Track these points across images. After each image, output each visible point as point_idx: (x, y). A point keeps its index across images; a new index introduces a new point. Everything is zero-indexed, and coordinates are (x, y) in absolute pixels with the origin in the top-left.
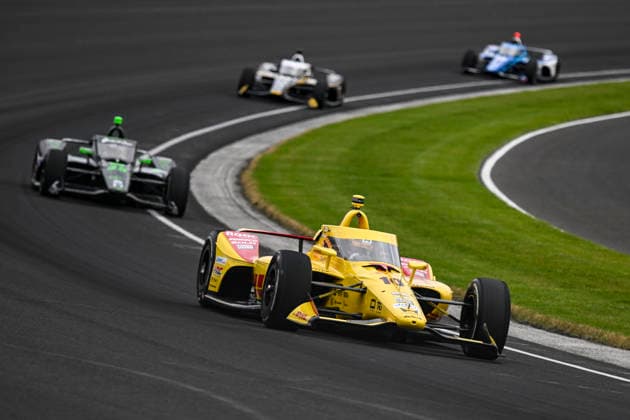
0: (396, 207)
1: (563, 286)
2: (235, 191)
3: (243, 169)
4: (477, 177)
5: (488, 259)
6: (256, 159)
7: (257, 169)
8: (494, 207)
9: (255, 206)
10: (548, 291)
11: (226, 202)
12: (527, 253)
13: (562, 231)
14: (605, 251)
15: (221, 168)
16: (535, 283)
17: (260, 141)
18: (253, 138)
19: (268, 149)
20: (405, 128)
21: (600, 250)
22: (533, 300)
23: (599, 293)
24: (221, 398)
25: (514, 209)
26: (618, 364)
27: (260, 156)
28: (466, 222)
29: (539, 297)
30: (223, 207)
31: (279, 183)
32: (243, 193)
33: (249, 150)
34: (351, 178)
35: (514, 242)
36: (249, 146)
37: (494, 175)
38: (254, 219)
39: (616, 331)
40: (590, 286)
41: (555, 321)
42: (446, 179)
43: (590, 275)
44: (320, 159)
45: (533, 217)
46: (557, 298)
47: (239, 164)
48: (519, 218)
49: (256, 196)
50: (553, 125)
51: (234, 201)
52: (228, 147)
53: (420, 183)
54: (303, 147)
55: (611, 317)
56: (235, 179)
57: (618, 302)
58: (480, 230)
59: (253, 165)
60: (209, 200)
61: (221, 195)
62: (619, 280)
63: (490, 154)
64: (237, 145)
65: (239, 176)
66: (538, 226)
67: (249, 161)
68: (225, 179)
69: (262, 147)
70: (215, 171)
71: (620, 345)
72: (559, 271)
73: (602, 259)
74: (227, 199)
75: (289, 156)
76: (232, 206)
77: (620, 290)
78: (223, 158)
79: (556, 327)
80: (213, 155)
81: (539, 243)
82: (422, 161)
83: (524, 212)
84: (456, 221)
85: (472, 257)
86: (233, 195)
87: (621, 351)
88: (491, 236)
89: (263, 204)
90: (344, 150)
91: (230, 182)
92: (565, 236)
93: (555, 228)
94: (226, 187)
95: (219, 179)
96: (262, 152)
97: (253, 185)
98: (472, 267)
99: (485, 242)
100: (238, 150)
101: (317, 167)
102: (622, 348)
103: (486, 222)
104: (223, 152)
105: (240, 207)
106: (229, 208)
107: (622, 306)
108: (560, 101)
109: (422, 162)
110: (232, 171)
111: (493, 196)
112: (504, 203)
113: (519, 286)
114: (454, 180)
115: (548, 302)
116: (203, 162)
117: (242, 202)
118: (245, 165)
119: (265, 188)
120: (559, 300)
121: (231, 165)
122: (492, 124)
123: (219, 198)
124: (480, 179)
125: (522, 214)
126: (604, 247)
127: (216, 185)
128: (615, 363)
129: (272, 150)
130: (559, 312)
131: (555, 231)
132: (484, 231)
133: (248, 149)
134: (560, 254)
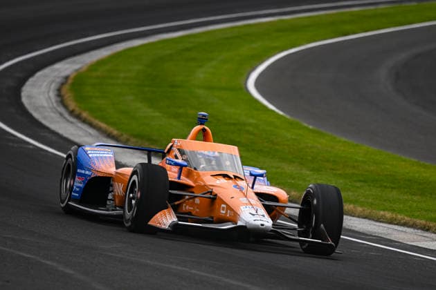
0: (181, 111)
1: (311, 171)
2: (56, 102)
3: (63, 84)
4: (244, 87)
5: (253, 150)
6: (72, 76)
7: (73, 84)
8: (258, 110)
9: (72, 113)
10: (301, 173)
11: (49, 110)
12: (284, 145)
13: (311, 127)
14: (345, 142)
15: (45, 84)
16: (290, 168)
17: (74, 62)
18: (69, 60)
19: (80, 68)
20: (188, 50)
21: (340, 141)
22: (289, 181)
23: (340, 174)
24: (48, 262)
25: (273, 111)
26: (356, 229)
27: (75, 74)
28: (236, 122)
29: (294, 179)
30: (46, 114)
31: (90, 94)
32: (63, 103)
33: (66, 69)
34: (147, 89)
35: (274, 137)
36: (67, 66)
37: (258, 84)
38: (72, 123)
39: (354, 204)
40: (333, 169)
42: (220, 89)
43: (334, 161)
44: (122, 75)
45: (288, 117)
46: (308, 179)
47: (59, 80)
48: (277, 118)
49: (72, 105)
51: (57, 110)
52: (51, 67)
53: (201, 92)
55: (351, 194)
56: (56, 92)
57: (355, 181)
58: (247, 128)
59: (70, 81)
60: (37, 109)
61: (46, 105)
62: (356, 164)
63: (254, 69)
64: (57, 66)
65: (59, 90)
66: (291, 124)
67: (67, 78)
68: (49, 92)
69: (77, 67)
70: (41, 86)
71: (357, 214)
72: (310, 158)
73: (342, 148)
74: (50, 108)
75: (98, 74)
76: (54, 113)
77: (356, 172)
78: (45, 76)
80: (39, 74)
81: (293, 137)
82: (201, 75)
83: (281, 113)
84: (228, 121)
86: (55, 105)
87: (358, 219)
88: (256, 132)
89: (78, 111)
90: (141, 67)
91: (52, 94)
92: (310, 130)
93: (306, 125)
94: (49, 98)
95: (44, 92)
96: (77, 70)
97: (69, 97)
99: (251, 137)
100: (57, 70)
101: (120, 81)
102: (359, 217)
103: (252, 121)
104: (46, 71)
105: (61, 114)
106: (52, 115)
107: (358, 184)
108: (307, 26)
110: (54, 86)
111: (256, 101)
113: (279, 170)
114: (226, 89)
115: (300, 183)
116: (31, 80)
117: (62, 109)
118: (64, 80)
119: (80, 98)
121: (53, 81)
122: (255, 45)
123: (44, 107)
124: (246, 88)
125: (278, 114)
126: (343, 139)
127: (41, 97)
128: (353, 228)
129: (85, 68)
131: (305, 127)
132: (251, 129)
133: (66, 68)
134: (310, 145)
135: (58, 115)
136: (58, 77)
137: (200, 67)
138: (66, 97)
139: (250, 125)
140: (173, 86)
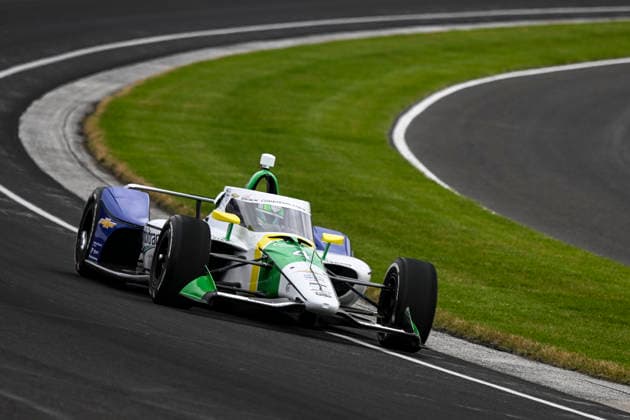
1: (489, 285)
2: (76, 142)
3: (87, 115)
4: (387, 138)
6: (106, 101)
7: (105, 116)
8: (409, 179)
9: (100, 163)
10: (474, 290)
11: (63, 156)
12: (448, 240)
13: (494, 213)
14: (549, 241)
15: (60, 111)
16: (456, 279)
17: (110, 80)
18: (101, 75)
19: (120, 90)
20: (298, 71)
21: (540, 240)
22: (454, 301)
23: (538, 296)
25: (433, 182)
26: (558, 388)
27: (109, 99)
28: (371, 196)
29: (460, 297)
30: (59, 162)
31: (134, 134)
32: (86, 145)
33: (95, 90)
34: (226, 132)
35: (432, 225)
36: (97, 85)
37: (409, 137)
39: (558, 345)
40: (526, 286)
41: (479, 328)
42: (347, 139)
44: (187, 106)
45: (456, 193)
46: (484, 299)
47: (82, 108)
48: (439, 194)
49: (102, 151)
50: (487, 75)
51: (75, 156)
52: (70, 86)
53: (315, 142)
54: (165, 91)
55: (552, 327)
56: (76, 128)
57: (561, 308)
58: (388, 208)
59: (100, 110)
60: (42, 152)
61: (57, 146)
62: (564, 279)
63: (405, 110)
64: (81, 84)
65: (81, 124)
66: (462, 206)
67: (95, 105)
68: (64, 126)
69: (113, 87)
70: (51, 115)
72: (489, 264)
73: (544, 251)
74: (65, 152)
75: (147, 101)
76: (72, 161)
77: (564, 292)
78: (60, 99)
79: (480, 337)
80: (49, 95)
81: (464, 228)
82: (317, 114)
83: (446, 187)
84: (358, 195)
85: (378, 241)
86: (73, 149)
88: (402, 214)
89: (110, 160)
90: (220, 96)
91: (70, 130)
92: (495, 219)
93: (485, 209)
94: (65, 136)
95: (55, 126)
96: (113, 94)
97: (99, 136)
98: (376, 255)
99: (395, 223)
100: (80, 90)
101: (183, 116)
103: (396, 196)
104: (62, 91)
105: (82, 165)
106: (69, 164)
107: (567, 314)
108: (498, 45)
109: (318, 116)
110: (73, 117)
111: (407, 163)
112: (422, 174)
114: (358, 140)
115: (471, 304)
116: (36, 104)
117: (84, 157)
118: (90, 109)
119: (116, 140)
120: (486, 303)
121: (72, 109)
122: (409, 71)
123: (54, 150)
124: (391, 141)
125: (442, 188)
126: (545, 236)
127: (52, 133)
129: (127, 90)
130: (485, 317)
131: (485, 212)
132: (394, 209)
133: (94, 88)
134: (490, 243)
135: (78, 165)
136: (82, 103)
137: (319, 100)
138: (92, 136)
139: (394, 202)
140: (270, 131)
